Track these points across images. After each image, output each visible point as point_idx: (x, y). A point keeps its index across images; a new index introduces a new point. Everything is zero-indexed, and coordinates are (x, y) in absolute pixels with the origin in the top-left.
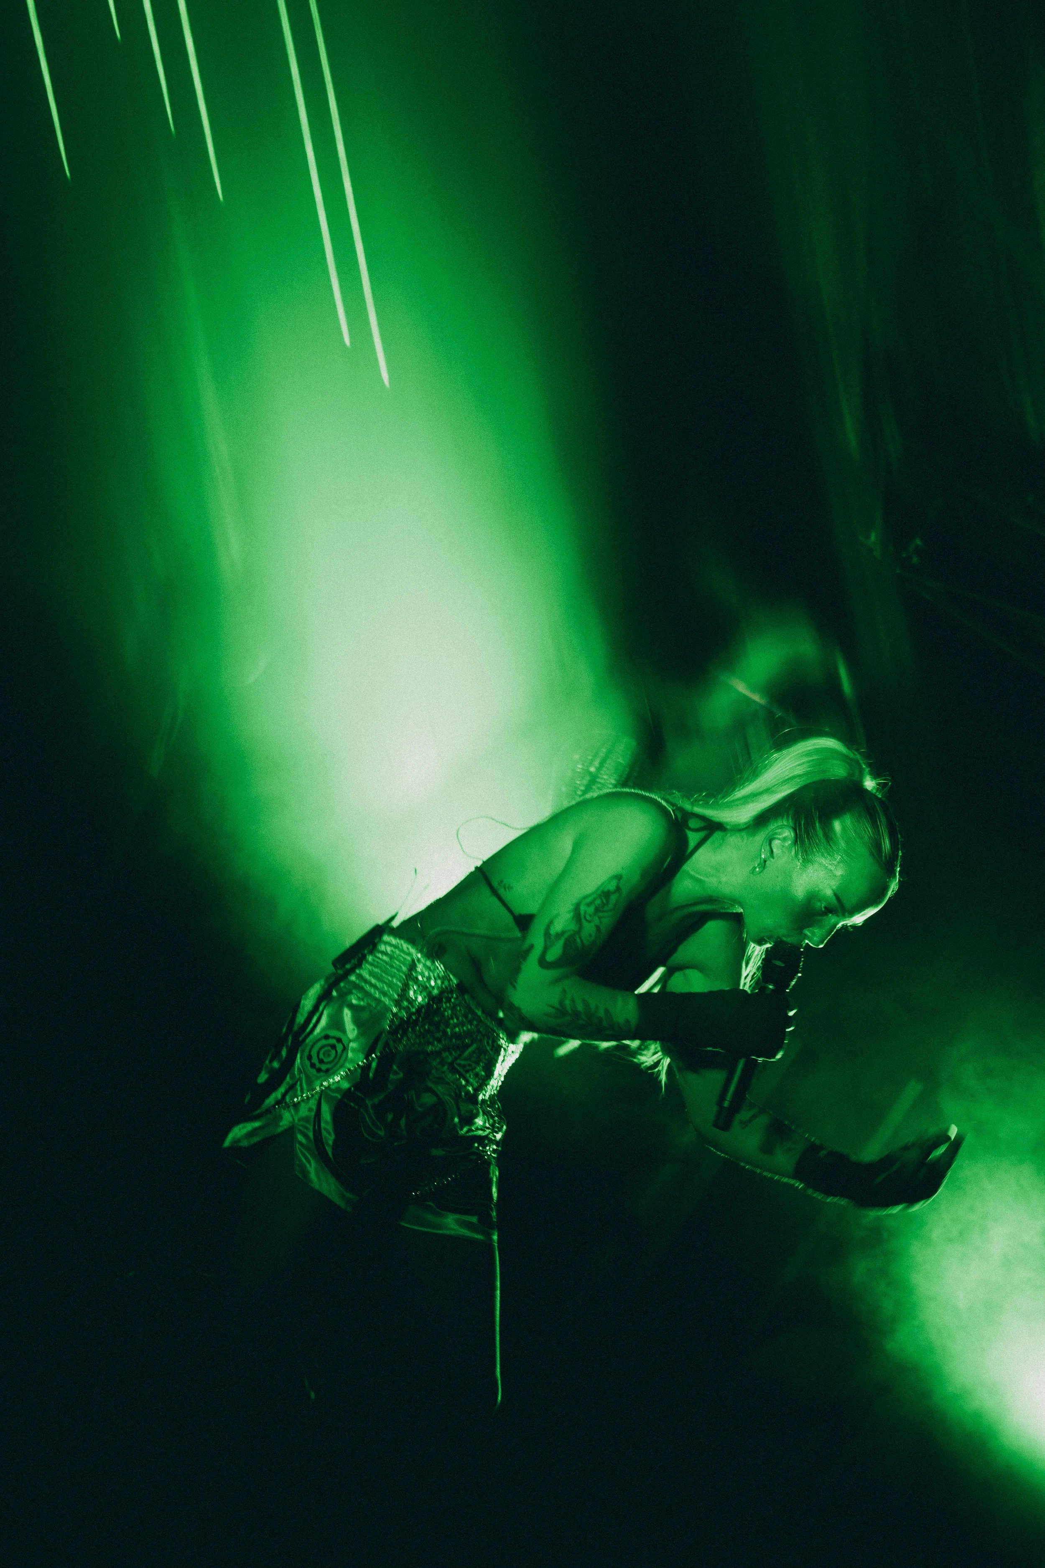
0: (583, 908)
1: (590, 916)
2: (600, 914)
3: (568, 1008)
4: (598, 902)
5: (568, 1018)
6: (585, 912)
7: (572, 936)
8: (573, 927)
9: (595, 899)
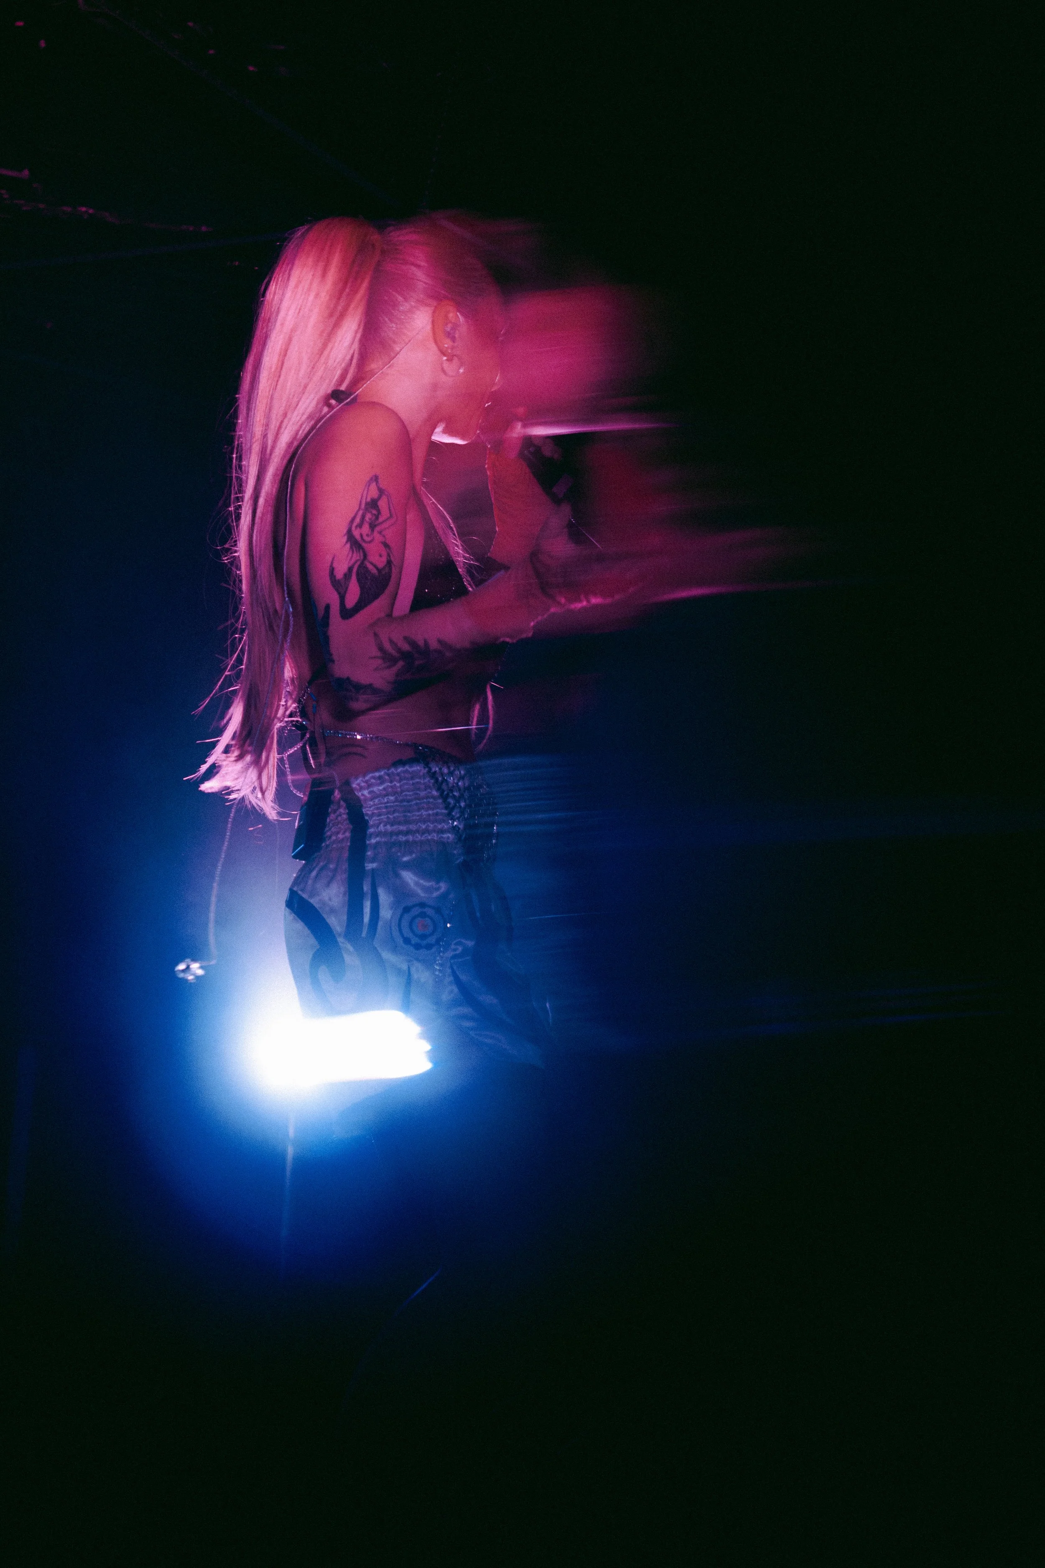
0: (356, 533)
1: (367, 535)
2: (377, 529)
3: (394, 653)
4: (368, 517)
5: (401, 664)
6: (361, 535)
7: (362, 566)
8: (357, 556)
9: (363, 517)
